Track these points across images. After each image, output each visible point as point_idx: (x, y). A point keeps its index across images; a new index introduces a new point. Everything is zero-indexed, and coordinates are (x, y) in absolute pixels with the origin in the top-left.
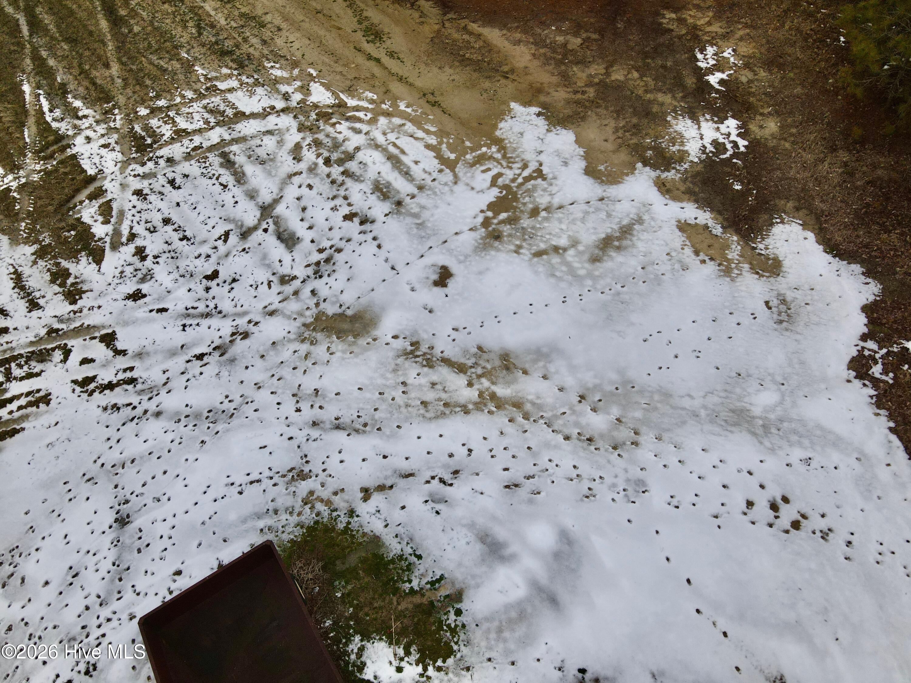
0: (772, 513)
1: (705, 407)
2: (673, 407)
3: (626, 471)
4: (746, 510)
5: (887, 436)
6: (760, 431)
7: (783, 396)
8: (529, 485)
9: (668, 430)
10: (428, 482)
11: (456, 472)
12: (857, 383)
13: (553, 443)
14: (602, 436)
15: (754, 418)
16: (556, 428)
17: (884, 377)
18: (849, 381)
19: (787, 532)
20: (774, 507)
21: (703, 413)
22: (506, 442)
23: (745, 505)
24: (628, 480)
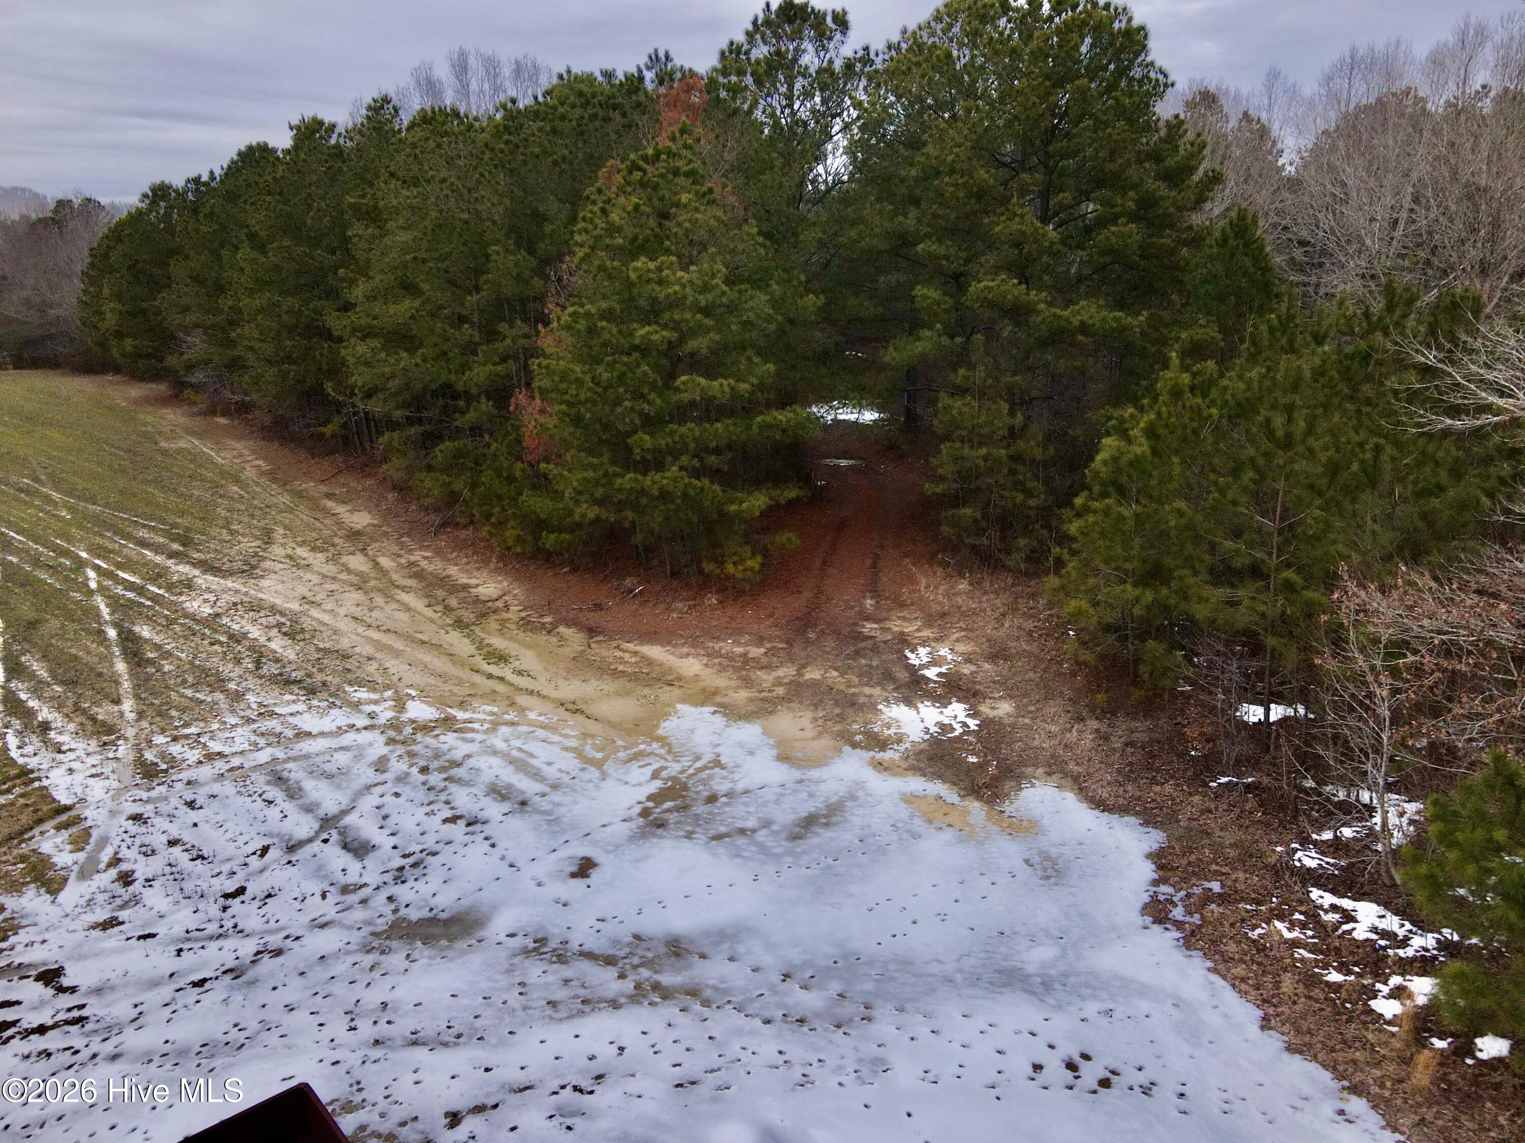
0: (1069, 1074)
1: (960, 971)
2: (914, 975)
3: (856, 1049)
4: (1033, 1075)
5: (1206, 977)
6: (1039, 989)
7: (1064, 950)
8: (712, 1080)
9: (913, 1000)
10: (555, 1093)
11: (599, 1077)
12: (1157, 929)
13: (747, 1028)
14: (818, 1015)
15: (1029, 976)
16: (750, 1012)
17: (1188, 919)
18: (1146, 928)
19: (1095, 1092)
20: (1071, 1066)
21: (958, 977)
22: (675, 1034)
23: (1030, 1069)
24: (860, 1060)
